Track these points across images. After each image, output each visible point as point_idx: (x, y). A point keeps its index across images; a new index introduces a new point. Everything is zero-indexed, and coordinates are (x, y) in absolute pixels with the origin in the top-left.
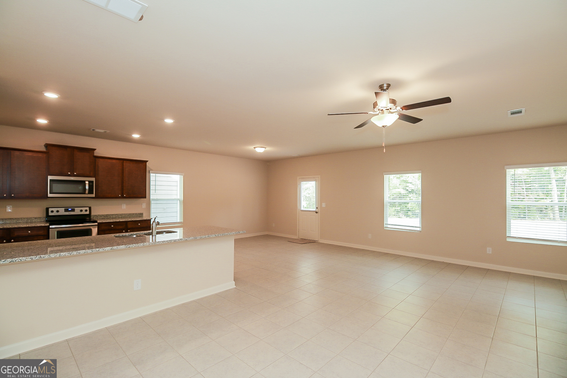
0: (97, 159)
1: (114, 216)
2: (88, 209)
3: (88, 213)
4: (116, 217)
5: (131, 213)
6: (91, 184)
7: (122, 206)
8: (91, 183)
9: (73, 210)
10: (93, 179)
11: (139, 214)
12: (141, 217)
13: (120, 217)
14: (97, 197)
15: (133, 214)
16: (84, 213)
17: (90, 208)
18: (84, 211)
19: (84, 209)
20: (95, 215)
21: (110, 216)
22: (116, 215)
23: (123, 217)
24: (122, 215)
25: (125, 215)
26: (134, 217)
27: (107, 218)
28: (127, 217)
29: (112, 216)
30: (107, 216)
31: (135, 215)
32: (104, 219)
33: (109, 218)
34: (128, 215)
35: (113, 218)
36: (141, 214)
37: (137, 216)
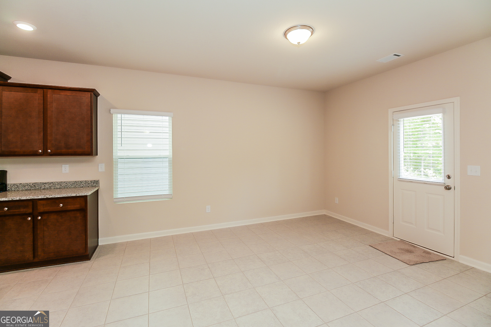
1: (47, 186)
7: (63, 169)
11: (91, 181)
13: (58, 187)
15: (81, 182)
20: (14, 185)
21: (40, 186)
22: (50, 184)
23: (62, 188)
24: (61, 184)
25: (66, 184)
26: (82, 187)
27: (35, 190)
28: (70, 186)
29: (43, 186)
30: (34, 185)
31: (85, 183)
32: (30, 190)
33: (38, 189)
34: (71, 184)
35: (44, 189)
36: (95, 182)
37: (89, 185)
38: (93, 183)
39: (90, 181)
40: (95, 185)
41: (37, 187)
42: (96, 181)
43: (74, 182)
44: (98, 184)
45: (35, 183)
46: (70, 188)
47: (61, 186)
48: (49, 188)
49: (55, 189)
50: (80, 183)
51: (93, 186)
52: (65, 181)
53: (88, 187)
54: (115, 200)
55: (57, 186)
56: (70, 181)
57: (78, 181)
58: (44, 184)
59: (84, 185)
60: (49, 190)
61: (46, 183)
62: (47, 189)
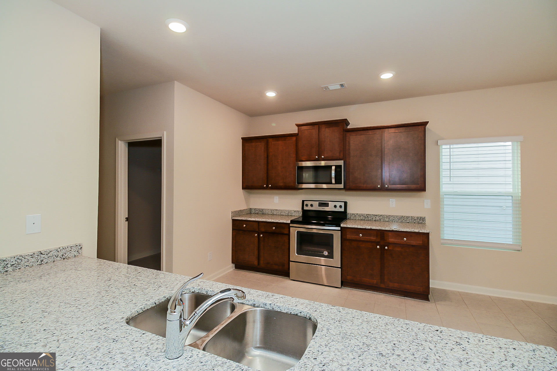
0: (348, 134)
1: (377, 218)
2: (343, 204)
3: (342, 210)
4: (380, 219)
5: (404, 215)
6: (338, 170)
8: (338, 167)
9: (327, 205)
10: (341, 163)
11: (418, 218)
12: (421, 223)
13: (387, 220)
14: (346, 188)
15: (408, 217)
16: (338, 209)
17: (346, 203)
18: (338, 206)
19: (338, 204)
20: (353, 214)
21: (372, 218)
22: (380, 216)
23: (390, 221)
24: (389, 218)
25: (394, 218)
26: (409, 222)
27: (368, 220)
28: (397, 220)
29: (374, 218)
30: (367, 216)
31: (411, 219)
32: (364, 220)
33: (370, 220)
34: (398, 219)
35: (375, 221)
36: (421, 218)
37: (415, 221)
38: (420, 220)
39: (416, 217)
40: (421, 221)
41: (370, 219)
42: (423, 218)
43: (401, 217)
44: (425, 221)
45: (368, 214)
46: (397, 222)
47: (389, 219)
48: (379, 220)
49: (384, 221)
50: (406, 218)
51: (419, 223)
52: (393, 215)
53: (415, 223)
54: (442, 241)
55: (385, 219)
56: (397, 216)
57: (405, 216)
58: (375, 216)
59: (410, 220)
60: (379, 222)
61: (376, 215)
62: (378, 221)
